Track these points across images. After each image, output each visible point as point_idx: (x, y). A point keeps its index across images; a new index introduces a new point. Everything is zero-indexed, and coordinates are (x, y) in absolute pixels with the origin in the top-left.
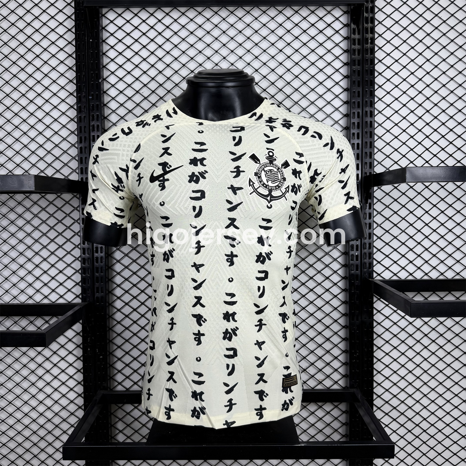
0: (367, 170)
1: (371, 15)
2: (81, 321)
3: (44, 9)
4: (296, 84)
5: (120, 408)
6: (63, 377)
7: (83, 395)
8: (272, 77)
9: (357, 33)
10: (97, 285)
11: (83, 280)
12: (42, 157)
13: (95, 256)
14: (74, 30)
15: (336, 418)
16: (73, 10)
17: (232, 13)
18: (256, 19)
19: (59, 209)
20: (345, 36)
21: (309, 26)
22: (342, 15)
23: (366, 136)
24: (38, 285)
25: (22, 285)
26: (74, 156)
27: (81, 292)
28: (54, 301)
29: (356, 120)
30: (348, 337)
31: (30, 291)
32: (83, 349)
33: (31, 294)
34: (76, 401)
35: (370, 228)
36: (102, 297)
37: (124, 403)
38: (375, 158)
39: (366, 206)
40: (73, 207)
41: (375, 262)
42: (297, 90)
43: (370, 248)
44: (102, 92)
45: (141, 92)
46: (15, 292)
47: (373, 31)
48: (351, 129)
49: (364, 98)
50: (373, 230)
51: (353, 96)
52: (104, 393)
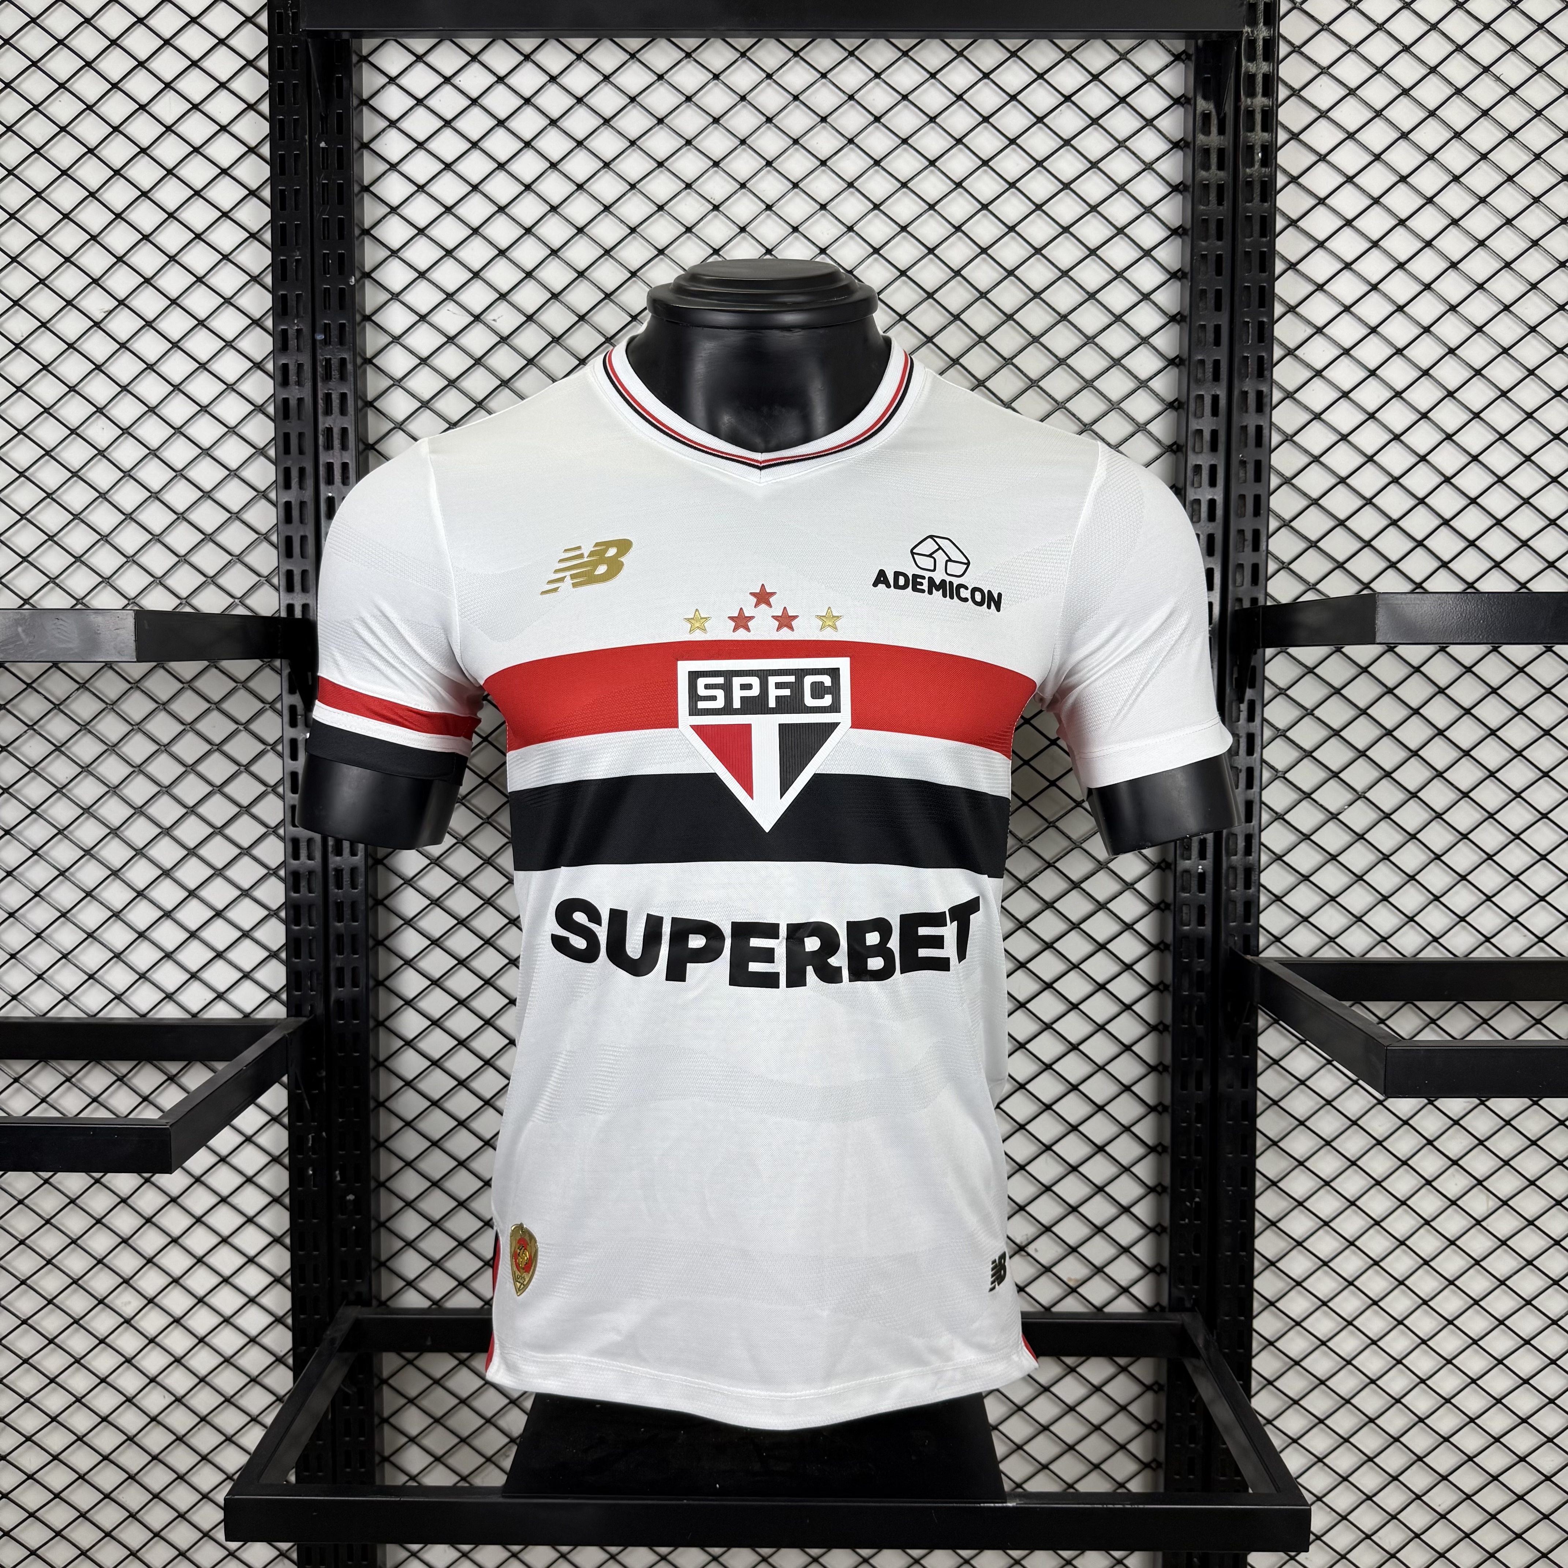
0: (1243, 592)
1: (1265, 67)
2: (285, 1079)
3: (167, 35)
4: (1009, 296)
5: (410, 1362)
6: (225, 1260)
7: (289, 1321)
8: (930, 274)
9: (1214, 129)
10: (338, 960)
11: (293, 945)
12: (157, 530)
13: (331, 866)
14: (265, 107)
15: (1123, 1408)
16: (264, 40)
17: (796, 54)
18: (877, 75)
19: (216, 706)
20: (1177, 135)
21: (1055, 103)
22: (1167, 66)
23: (1242, 474)
24: (144, 956)
25: (92, 957)
26: (264, 530)
27: (283, 982)
28: (195, 1009)
29: (1206, 424)
30: (1167, 1141)
31: (119, 977)
32: (290, 1169)
33: (120, 988)
34: (266, 1340)
35: (1249, 785)
36: (354, 1002)
37: (422, 1350)
38: (1270, 548)
39: (1239, 711)
40: (262, 701)
41: (1264, 899)
42: (1010, 317)
43: (1248, 851)
44: (358, 318)
45: (489, 317)
46: (68, 978)
47: (1270, 120)
48: (1190, 453)
49: (1237, 348)
50: (1262, 789)
51: (1199, 341)
52: (360, 1316)
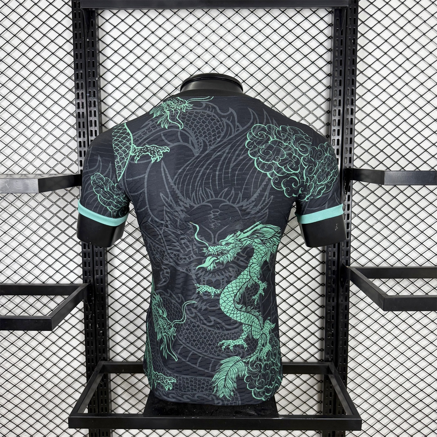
0: (347, 165)
1: (354, 16)
2: (83, 300)
3: (43, 8)
4: (281, 81)
5: (118, 375)
6: (68, 348)
7: (85, 364)
8: (259, 75)
9: (340, 34)
10: (96, 268)
11: (84, 263)
12: (44, 149)
14: (71, 29)
15: (312, 387)
16: (71, 10)
17: (221, 12)
18: (244, 18)
19: (62, 197)
20: (329, 35)
21: (295, 26)
22: (326, 15)
23: (347, 131)
24: (43, 266)
25: (29, 266)
26: (74, 149)
27: (82, 273)
28: (58, 280)
29: (337, 118)
30: (324, 315)
31: (37, 272)
32: (85, 323)
33: (37, 275)
34: (79, 369)
35: (348, 219)
36: (102, 279)
37: (121, 372)
38: (354, 152)
39: (345, 198)
40: (74, 196)
41: (352, 249)
42: (282, 87)
44: (99, 89)
45: (135, 88)
46: (23, 272)
47: (355, 31)
48: (332, 126)
49: (346, 96)
50: (351, 219)
51: (335, 94)
52: (105, 364)
